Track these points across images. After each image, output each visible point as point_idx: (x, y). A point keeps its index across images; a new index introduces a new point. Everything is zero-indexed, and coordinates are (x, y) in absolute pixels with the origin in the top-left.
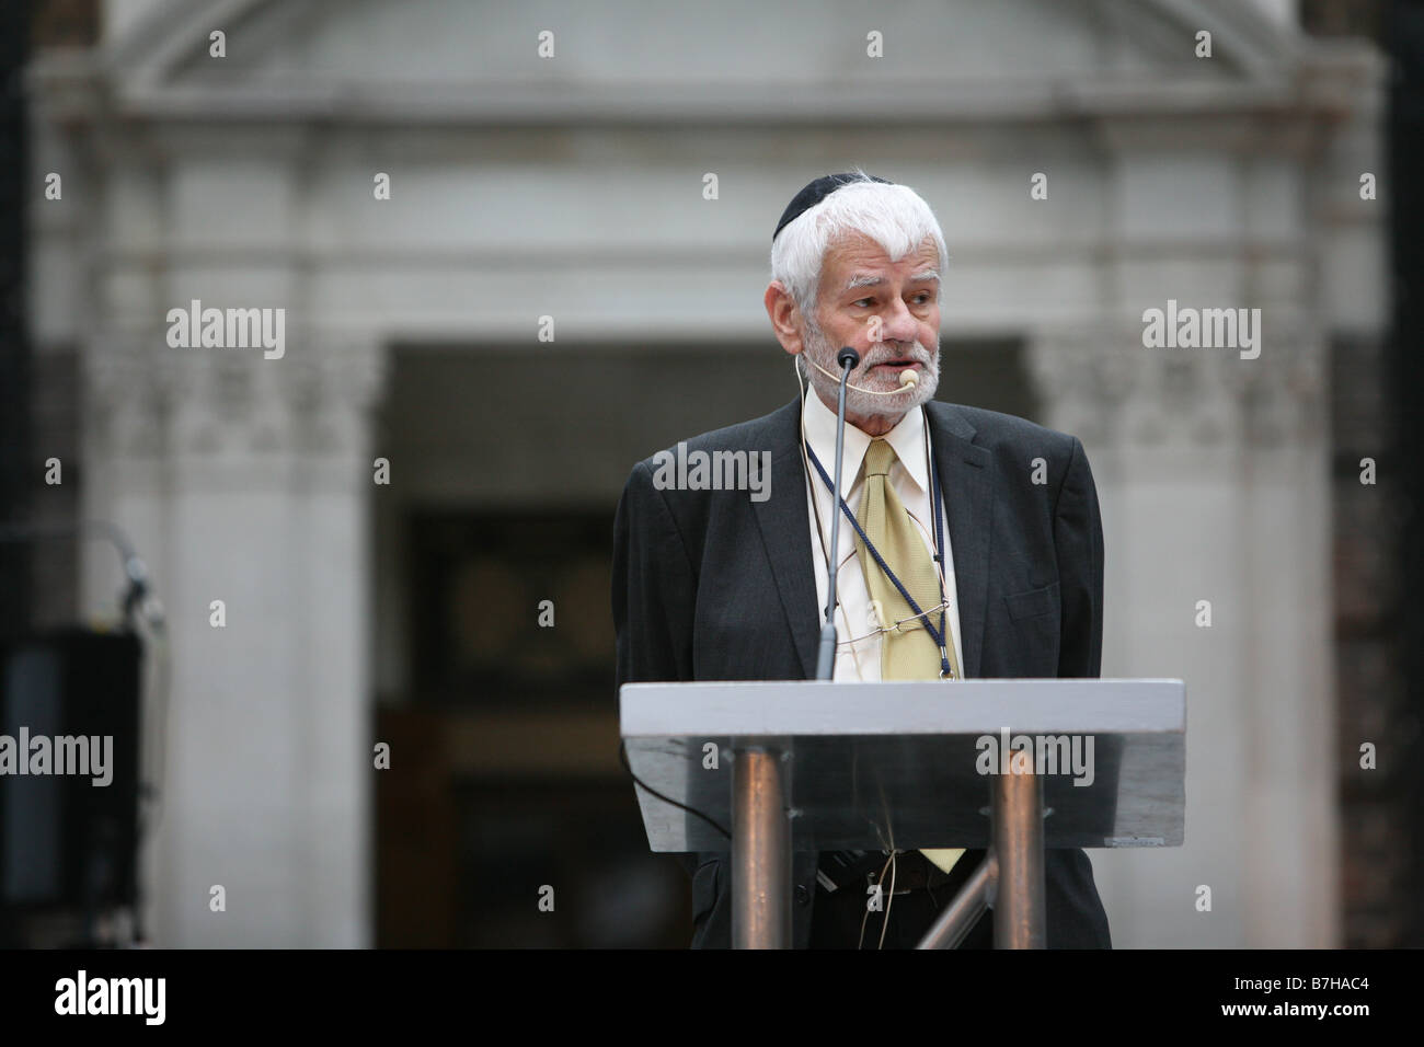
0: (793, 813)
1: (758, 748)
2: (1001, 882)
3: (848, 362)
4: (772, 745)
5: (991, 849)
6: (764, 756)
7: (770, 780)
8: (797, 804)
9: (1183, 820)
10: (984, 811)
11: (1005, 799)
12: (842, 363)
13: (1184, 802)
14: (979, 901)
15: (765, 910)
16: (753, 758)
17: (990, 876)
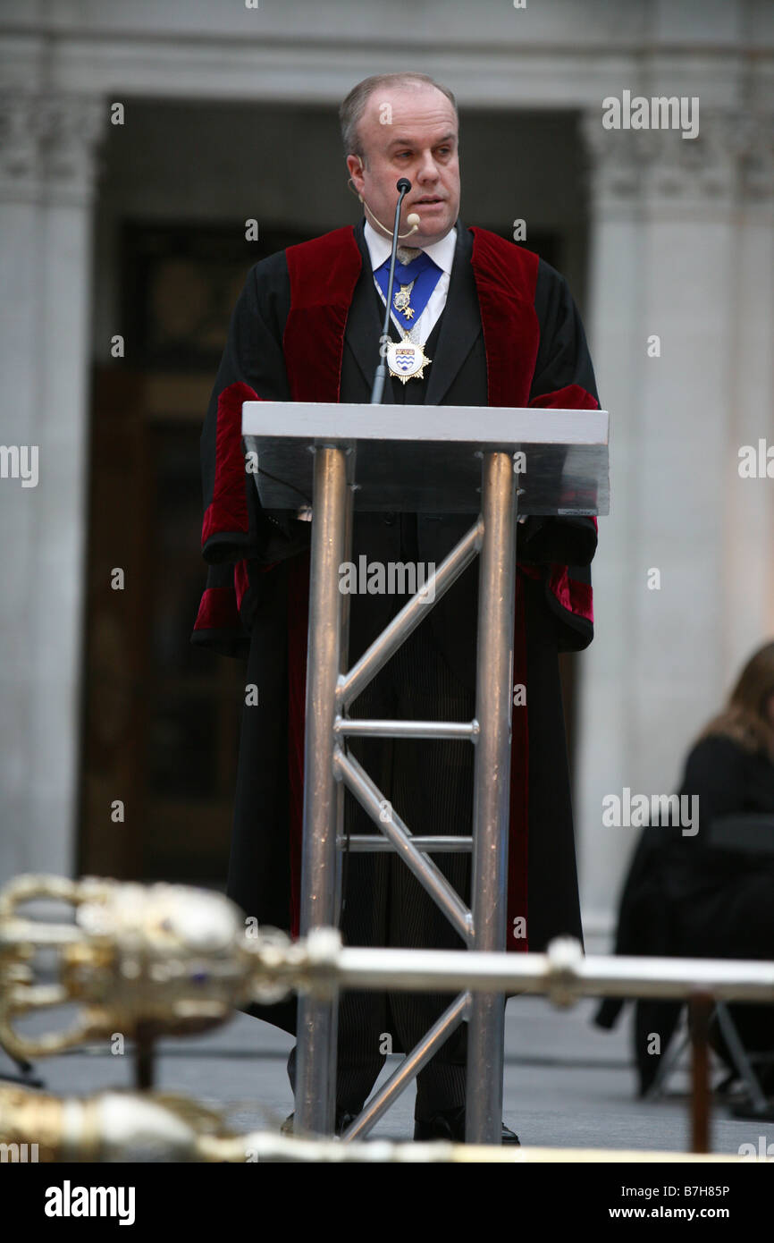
0: (354, 488)
1: (332, 446)
2: (485, 537)
3: (404, 188)
4: (341, 445)
5: (480, 516)
6: (335, 451)
7: (338, 467)
8: (357, 482)
9: (609, 499)
10: (478, 490)
11: (491, 484)
12: (399, 188)
13: (609, 489)
14: (471, 548)
15: (332, 550)
16: (328, 452)
17: (478, 533)
